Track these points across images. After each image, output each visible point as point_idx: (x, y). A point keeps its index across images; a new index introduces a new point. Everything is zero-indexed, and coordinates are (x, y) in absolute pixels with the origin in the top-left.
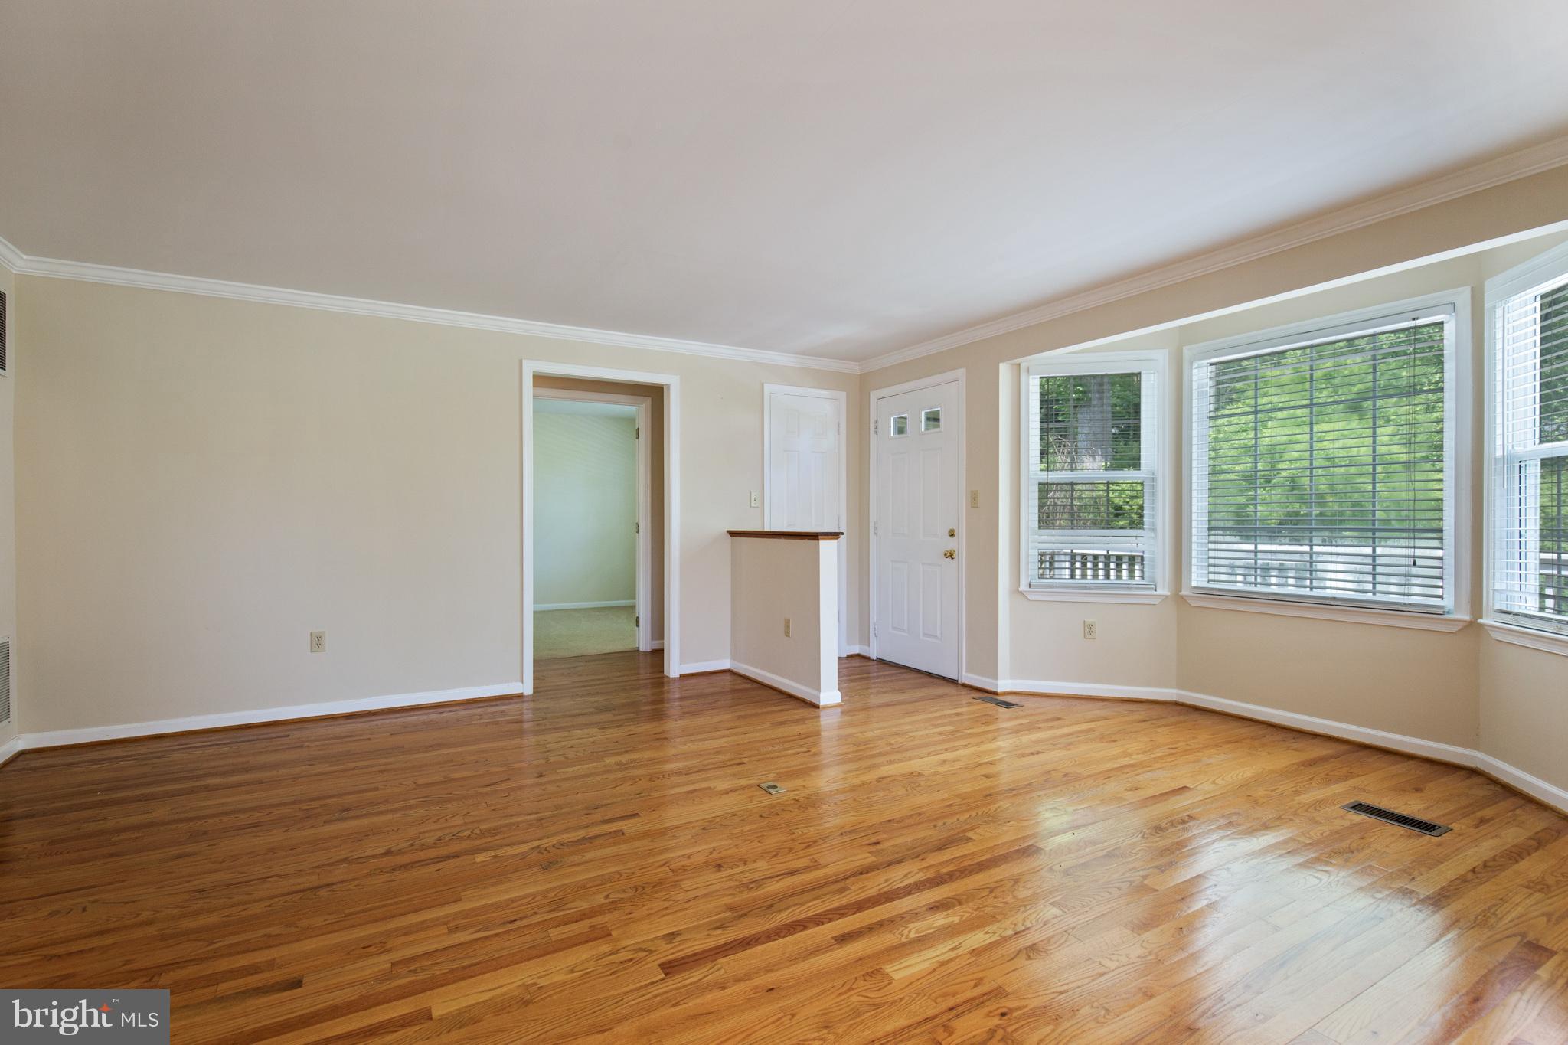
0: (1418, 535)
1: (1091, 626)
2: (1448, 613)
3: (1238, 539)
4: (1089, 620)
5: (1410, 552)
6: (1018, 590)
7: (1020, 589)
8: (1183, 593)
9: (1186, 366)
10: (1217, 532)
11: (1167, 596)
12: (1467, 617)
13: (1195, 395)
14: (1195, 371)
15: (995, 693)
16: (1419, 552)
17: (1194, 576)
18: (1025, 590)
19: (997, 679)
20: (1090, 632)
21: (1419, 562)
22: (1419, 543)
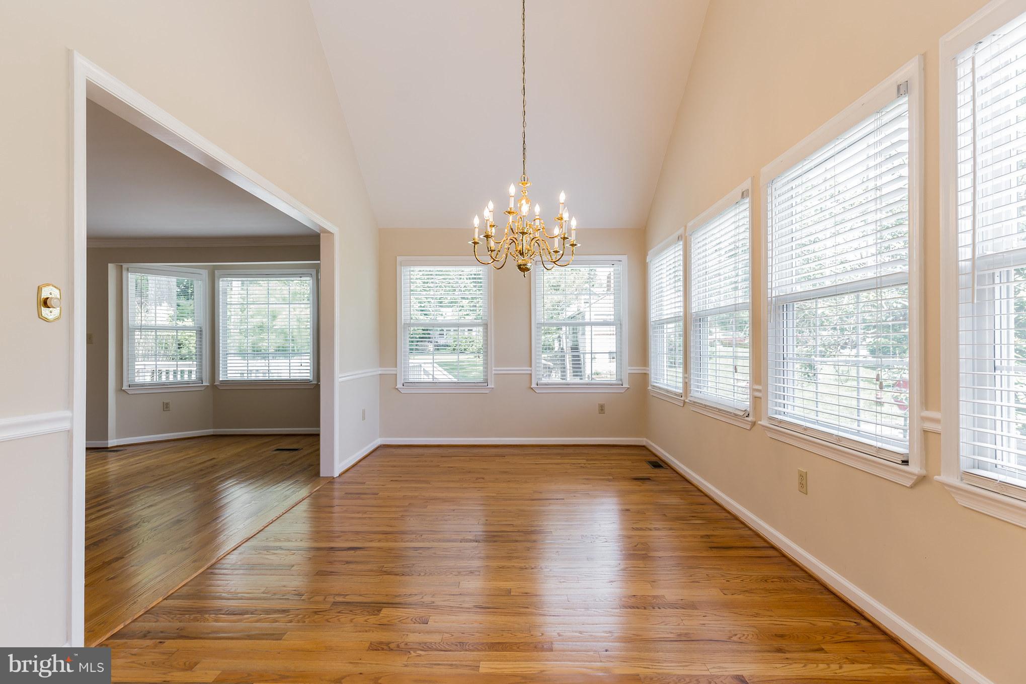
0: (302, 355)
1: (167, 404)
2: (311, 382)
3: (240, 358)
4: (166, 401)
5: (300, 361)
6: (122, 389)
7: (123, 389)
8: (216, 384)
9: (216, 278)
10: (231, 355)
11: (208, 386)
12: (316, 383)
13: (221, 293)
14: (221, 283)
15: (107, 448)
16: (303, 361)
17: (221, 375)
18: (127, 388)
19: (107, 440)
20: (167, 407)
21: (303, 364)
22: (302, 358)
